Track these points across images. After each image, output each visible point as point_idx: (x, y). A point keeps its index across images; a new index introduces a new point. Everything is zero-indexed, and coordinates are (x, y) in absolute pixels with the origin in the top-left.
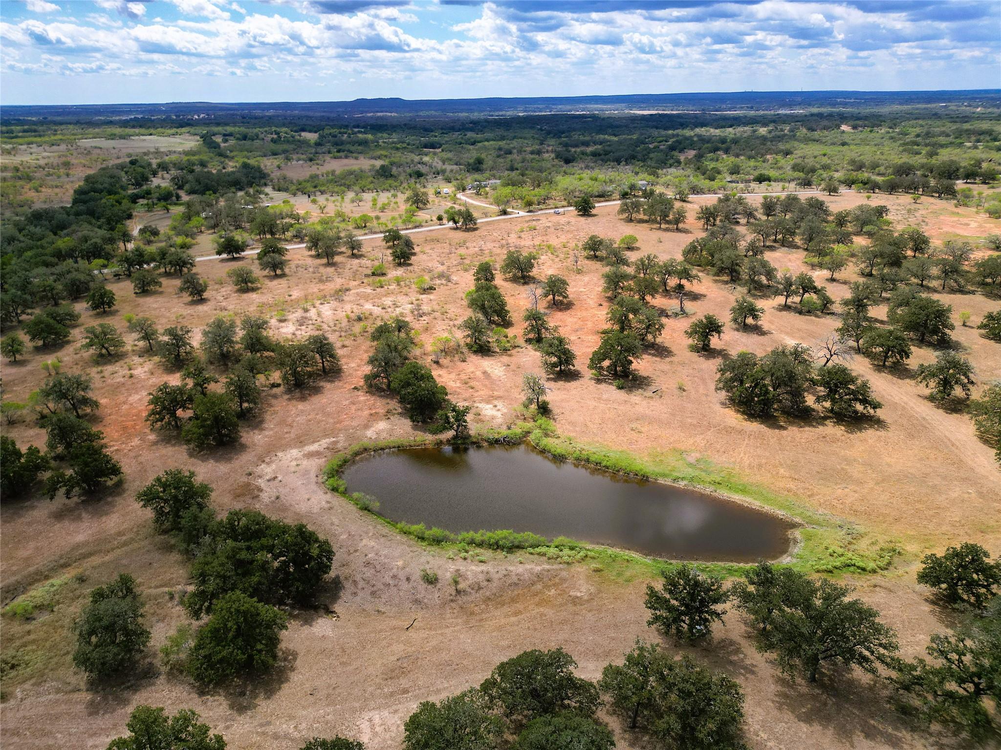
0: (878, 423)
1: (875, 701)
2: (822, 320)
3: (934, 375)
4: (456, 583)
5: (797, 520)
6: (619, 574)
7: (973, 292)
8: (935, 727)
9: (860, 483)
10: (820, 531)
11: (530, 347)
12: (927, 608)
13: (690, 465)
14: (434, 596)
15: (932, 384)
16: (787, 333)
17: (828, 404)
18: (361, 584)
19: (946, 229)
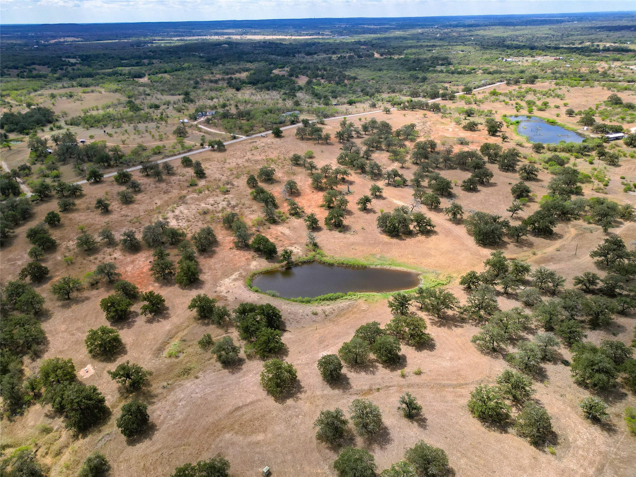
0: (435, 233)
1: (455, 318)
2: (404, 189)
3: (450, 211)
4: (324, 313)
5: (420, 272)
6: (373, 300)
7: (456, 168)
8: (471, 321)
9: (435, 256)
10: (427, 275)
11: (293, 217)
12: (463, 292)
13: (379, 259)
14: (318, 318)
15: (450, 215)
16: (393, 197)
17: (418, 228)
18: (291, 320)
19: (441, 133)
